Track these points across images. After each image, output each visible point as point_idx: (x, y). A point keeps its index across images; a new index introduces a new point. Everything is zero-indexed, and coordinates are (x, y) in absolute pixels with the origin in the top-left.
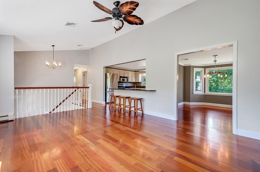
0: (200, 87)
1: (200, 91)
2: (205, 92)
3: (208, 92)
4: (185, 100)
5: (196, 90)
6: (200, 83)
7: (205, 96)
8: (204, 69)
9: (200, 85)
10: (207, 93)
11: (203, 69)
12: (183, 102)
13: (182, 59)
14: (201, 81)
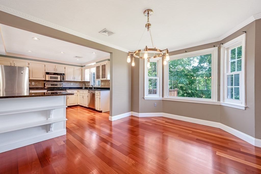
4: (132, 109)
10: (166, 98)
11: (161, 58)
12: (130, 112)
13: (99, 32)
14: (158, 77)
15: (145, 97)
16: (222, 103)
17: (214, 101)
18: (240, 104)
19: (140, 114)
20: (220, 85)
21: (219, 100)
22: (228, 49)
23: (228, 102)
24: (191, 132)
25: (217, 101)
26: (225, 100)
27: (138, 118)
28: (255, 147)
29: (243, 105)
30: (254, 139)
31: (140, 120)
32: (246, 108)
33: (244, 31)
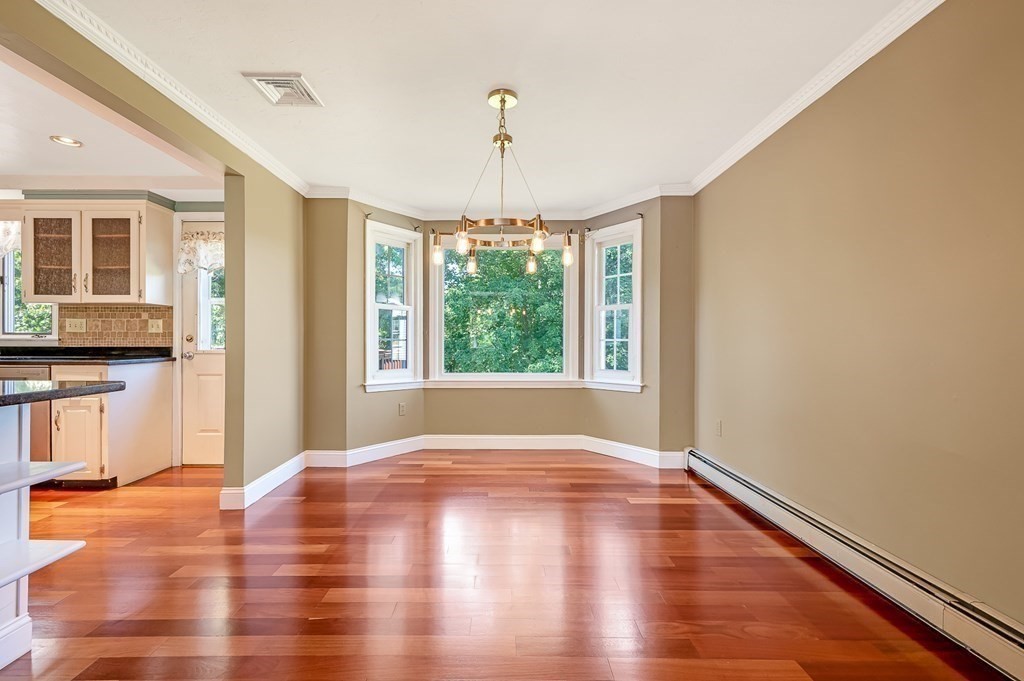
0: (402, 344)
1: (405, 364)
2: (426, 374)
3: (440, 377)
4: (309, 439)
5: (385, 362)
6: (402, 323)
7: (429, 395)
8: (422, 235)
9: (402, 336)
10: (437, 379)
11: (419, 236)
12: (302, 455)
13: (245, 75)
14: (408, 305)
15: (368, 382)
16: (589, 382)
17: (571, 379)
18: (629, 380)
19: (349, 452)
20: (583, 337)
21: (581, 374)
22: (600, 244)
23: (602, 378)
24: (543, 473)
25: (576, 378)
26: (595, 375)
27: (344, 470)
28: (660, 469)
29: (638, 382)
30: (657, 453)
31: (350, 477)
32: (642, 387)
33: (638, 211)
